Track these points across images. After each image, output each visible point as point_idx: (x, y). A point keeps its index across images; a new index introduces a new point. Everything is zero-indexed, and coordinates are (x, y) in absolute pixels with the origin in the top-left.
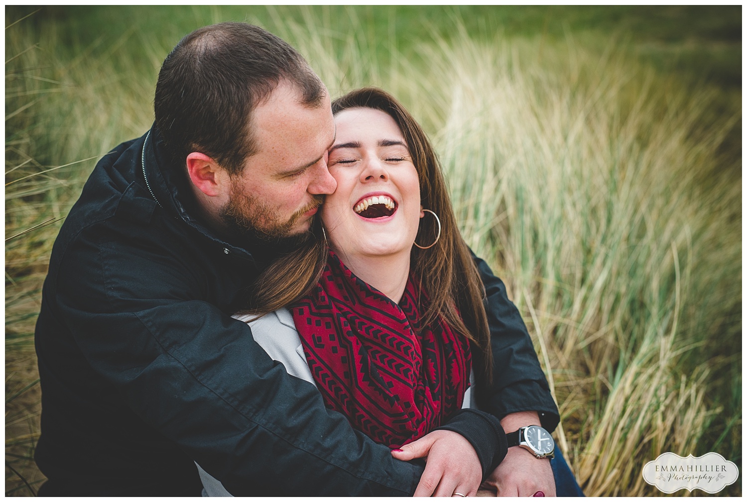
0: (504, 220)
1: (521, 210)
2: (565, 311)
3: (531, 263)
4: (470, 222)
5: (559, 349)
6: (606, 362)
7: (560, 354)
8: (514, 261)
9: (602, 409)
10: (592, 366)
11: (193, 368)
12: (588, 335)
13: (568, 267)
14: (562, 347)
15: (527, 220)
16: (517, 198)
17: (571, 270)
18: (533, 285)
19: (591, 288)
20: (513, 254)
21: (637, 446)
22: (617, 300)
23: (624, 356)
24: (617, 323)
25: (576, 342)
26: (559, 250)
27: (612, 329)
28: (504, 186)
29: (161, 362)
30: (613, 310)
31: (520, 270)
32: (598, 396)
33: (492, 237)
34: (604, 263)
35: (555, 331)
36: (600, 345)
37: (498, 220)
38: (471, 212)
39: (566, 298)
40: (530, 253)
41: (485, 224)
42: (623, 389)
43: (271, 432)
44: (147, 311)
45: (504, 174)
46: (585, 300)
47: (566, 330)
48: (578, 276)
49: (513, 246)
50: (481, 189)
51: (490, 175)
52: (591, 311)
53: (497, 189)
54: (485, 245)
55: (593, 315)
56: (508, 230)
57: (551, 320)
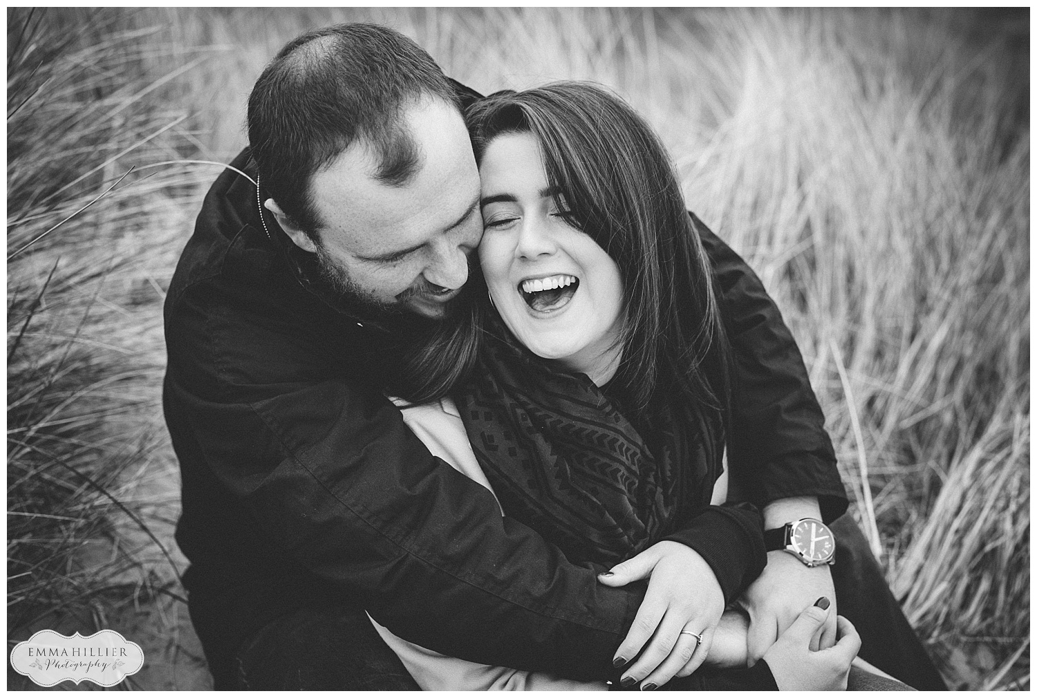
0: (807, 249)
1: (831, 237)
2: (886, 376)
3: (843, 309)
4: (762, 249)
5: (876, 426)
6: (939, 447)
7: (876, 434)
8: (820, 306)
9: (930, 506)
10: (918, 451)
11: (325, 478)
12: (917, 409)
13: (893, 317)
14: (879, 424)
15: (840, 251)
16: (828, 221)
17: (897, 321)
18: (845, 339)
19: (924, 347)
20: (818, 296)
21: (974, 556)
22: (959, 366)
23: (964, 438)
24: (957, 397)
25: (899, 420)
26: (882, 294)
27: (949, 406)
28: (810, 204)
29: (285, 470)
30: (952, 380)
31: (826, 319)
32: (925, 490)
33: (789, 272)
34: (944, 316)
35: (871, 402)
36: (932, 425)
37: (800, 248)
38: (763, 238)
39: (889, 357)
40: (842, 297)
41: (782, 254)
42: (960, 479)
43: (426, 562)
44: (266, 402)
45: (811, 187)
46: (915, 362)
47: (886, 402)
48: (907, 329)
49: (819, 286)
50: (778, 207)
51: (792, 188)
52: (922, 378)
53: (800, 207)
54: (780, 282)
55: (925, 385)
56: (813, 264)
57: (867, 386)
